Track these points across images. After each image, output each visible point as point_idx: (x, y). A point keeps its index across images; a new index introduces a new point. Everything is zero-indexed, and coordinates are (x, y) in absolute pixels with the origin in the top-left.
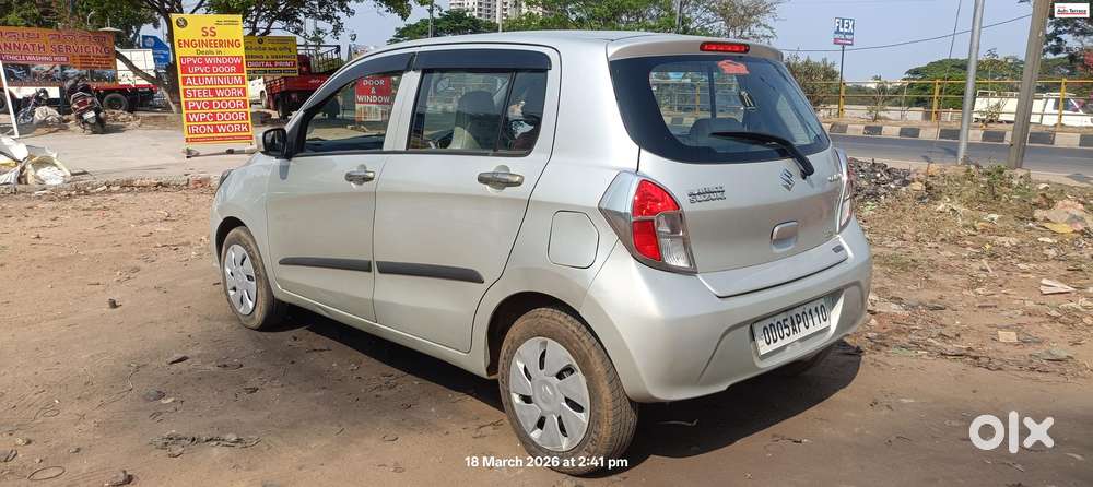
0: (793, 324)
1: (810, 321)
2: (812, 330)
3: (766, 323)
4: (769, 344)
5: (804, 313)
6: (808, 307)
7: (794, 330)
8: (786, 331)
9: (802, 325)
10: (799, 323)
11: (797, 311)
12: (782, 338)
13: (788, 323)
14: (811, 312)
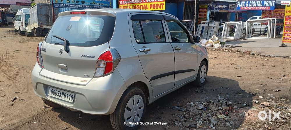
0: (61, 94)
1: (66, 97)
2: (65, 99)
3: (54, 89)
4: (52, 94)
5: (65, 93)
6: (68, 93)
7: (60, 96)
8: (58, 94)
9: (63, 96)
10: (62, 95)
11: (63, 91)
12: (56, 95)
13: (59, 93)
14: (68, 95)
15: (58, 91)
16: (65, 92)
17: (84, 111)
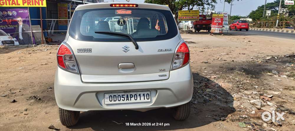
1: (139, 98)
2: (138, 101)
4: (111, 101)
5: (136, 95)
6: (139, 93)
7: (127, 99)
8: (122, 99)
9: (133, 98)
11: (131, 93)
12: (119, 101)
14: (140, 95)
15: (122, 95)
16: (133, 94)
17: (167, 106)
